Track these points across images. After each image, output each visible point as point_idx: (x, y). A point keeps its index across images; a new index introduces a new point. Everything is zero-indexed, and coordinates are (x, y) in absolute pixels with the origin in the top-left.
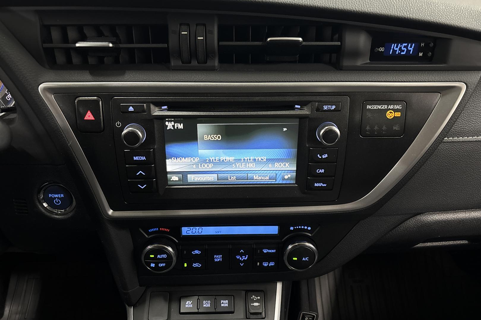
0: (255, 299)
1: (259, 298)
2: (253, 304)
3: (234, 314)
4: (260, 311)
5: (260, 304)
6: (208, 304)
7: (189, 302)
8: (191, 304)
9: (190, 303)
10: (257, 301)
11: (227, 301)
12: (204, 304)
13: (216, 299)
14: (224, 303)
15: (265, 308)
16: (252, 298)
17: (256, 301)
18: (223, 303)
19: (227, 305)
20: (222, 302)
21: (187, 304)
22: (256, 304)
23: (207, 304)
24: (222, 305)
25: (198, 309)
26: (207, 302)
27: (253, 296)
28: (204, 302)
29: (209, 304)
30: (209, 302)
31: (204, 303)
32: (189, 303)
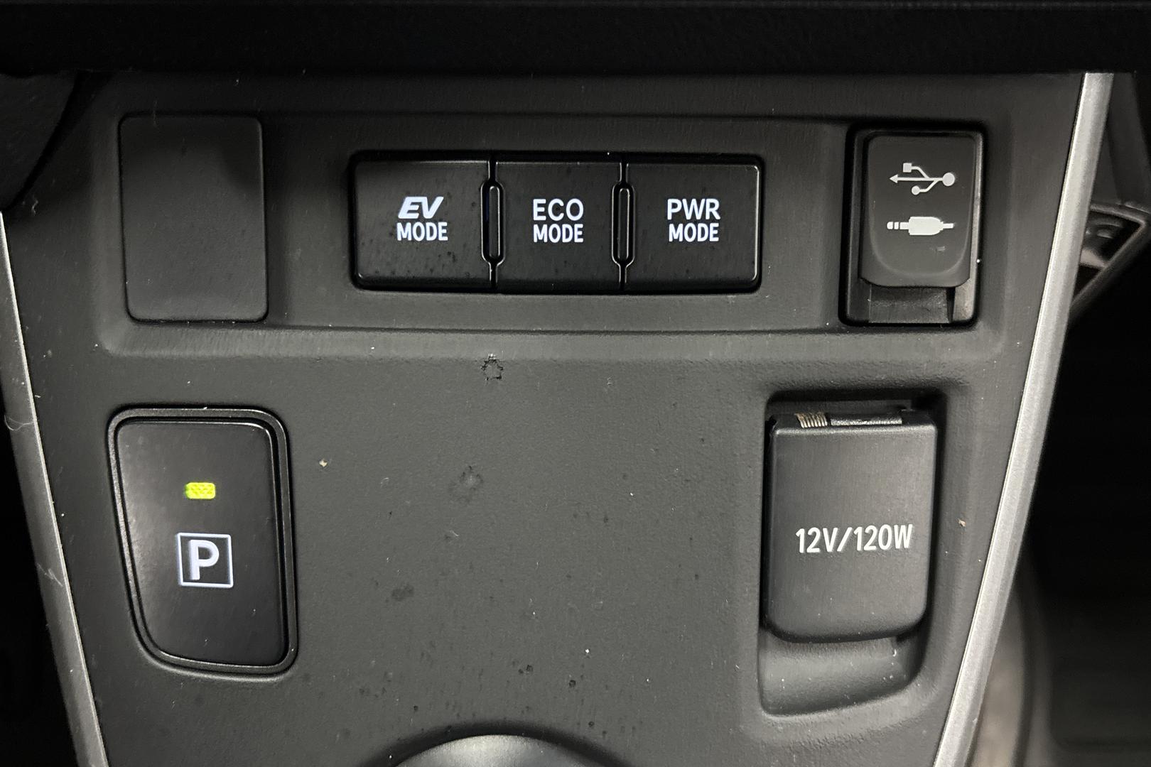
0: (916, 190)
1: (949, 179)
2: (904, 226)
3: (756, 294)
4: (945, 278)
5: (951, 226)
6: (566, 220)
7: (424, 200)
8: (435, 220)
9: (428, 214)
10: (932, 204)
11: (711, 206)
12: (540, 224)
13: (624, 185)
14: (688, 216)
15: (980, 256)
16: (895, 179)
17: (925, 206)
18: (679, 218)
19: (711, 233)
20: (670, 211)
21: (403, 214)
22: (924, 226)
23: (560, 223)
24: (675, 233)
25: (494, 261)
26: (557, 210)
27: (908, 167)
28: (536, 210)
29: (572, 223)
30: (575, 210)
31: (536, 218)
32: (420, 211)
